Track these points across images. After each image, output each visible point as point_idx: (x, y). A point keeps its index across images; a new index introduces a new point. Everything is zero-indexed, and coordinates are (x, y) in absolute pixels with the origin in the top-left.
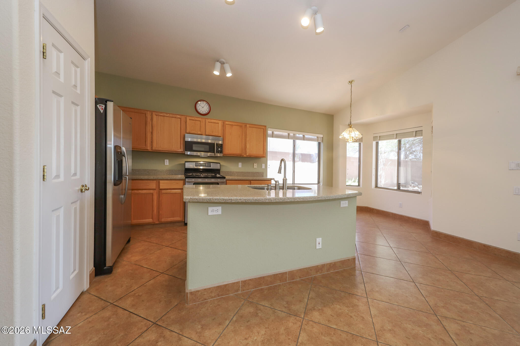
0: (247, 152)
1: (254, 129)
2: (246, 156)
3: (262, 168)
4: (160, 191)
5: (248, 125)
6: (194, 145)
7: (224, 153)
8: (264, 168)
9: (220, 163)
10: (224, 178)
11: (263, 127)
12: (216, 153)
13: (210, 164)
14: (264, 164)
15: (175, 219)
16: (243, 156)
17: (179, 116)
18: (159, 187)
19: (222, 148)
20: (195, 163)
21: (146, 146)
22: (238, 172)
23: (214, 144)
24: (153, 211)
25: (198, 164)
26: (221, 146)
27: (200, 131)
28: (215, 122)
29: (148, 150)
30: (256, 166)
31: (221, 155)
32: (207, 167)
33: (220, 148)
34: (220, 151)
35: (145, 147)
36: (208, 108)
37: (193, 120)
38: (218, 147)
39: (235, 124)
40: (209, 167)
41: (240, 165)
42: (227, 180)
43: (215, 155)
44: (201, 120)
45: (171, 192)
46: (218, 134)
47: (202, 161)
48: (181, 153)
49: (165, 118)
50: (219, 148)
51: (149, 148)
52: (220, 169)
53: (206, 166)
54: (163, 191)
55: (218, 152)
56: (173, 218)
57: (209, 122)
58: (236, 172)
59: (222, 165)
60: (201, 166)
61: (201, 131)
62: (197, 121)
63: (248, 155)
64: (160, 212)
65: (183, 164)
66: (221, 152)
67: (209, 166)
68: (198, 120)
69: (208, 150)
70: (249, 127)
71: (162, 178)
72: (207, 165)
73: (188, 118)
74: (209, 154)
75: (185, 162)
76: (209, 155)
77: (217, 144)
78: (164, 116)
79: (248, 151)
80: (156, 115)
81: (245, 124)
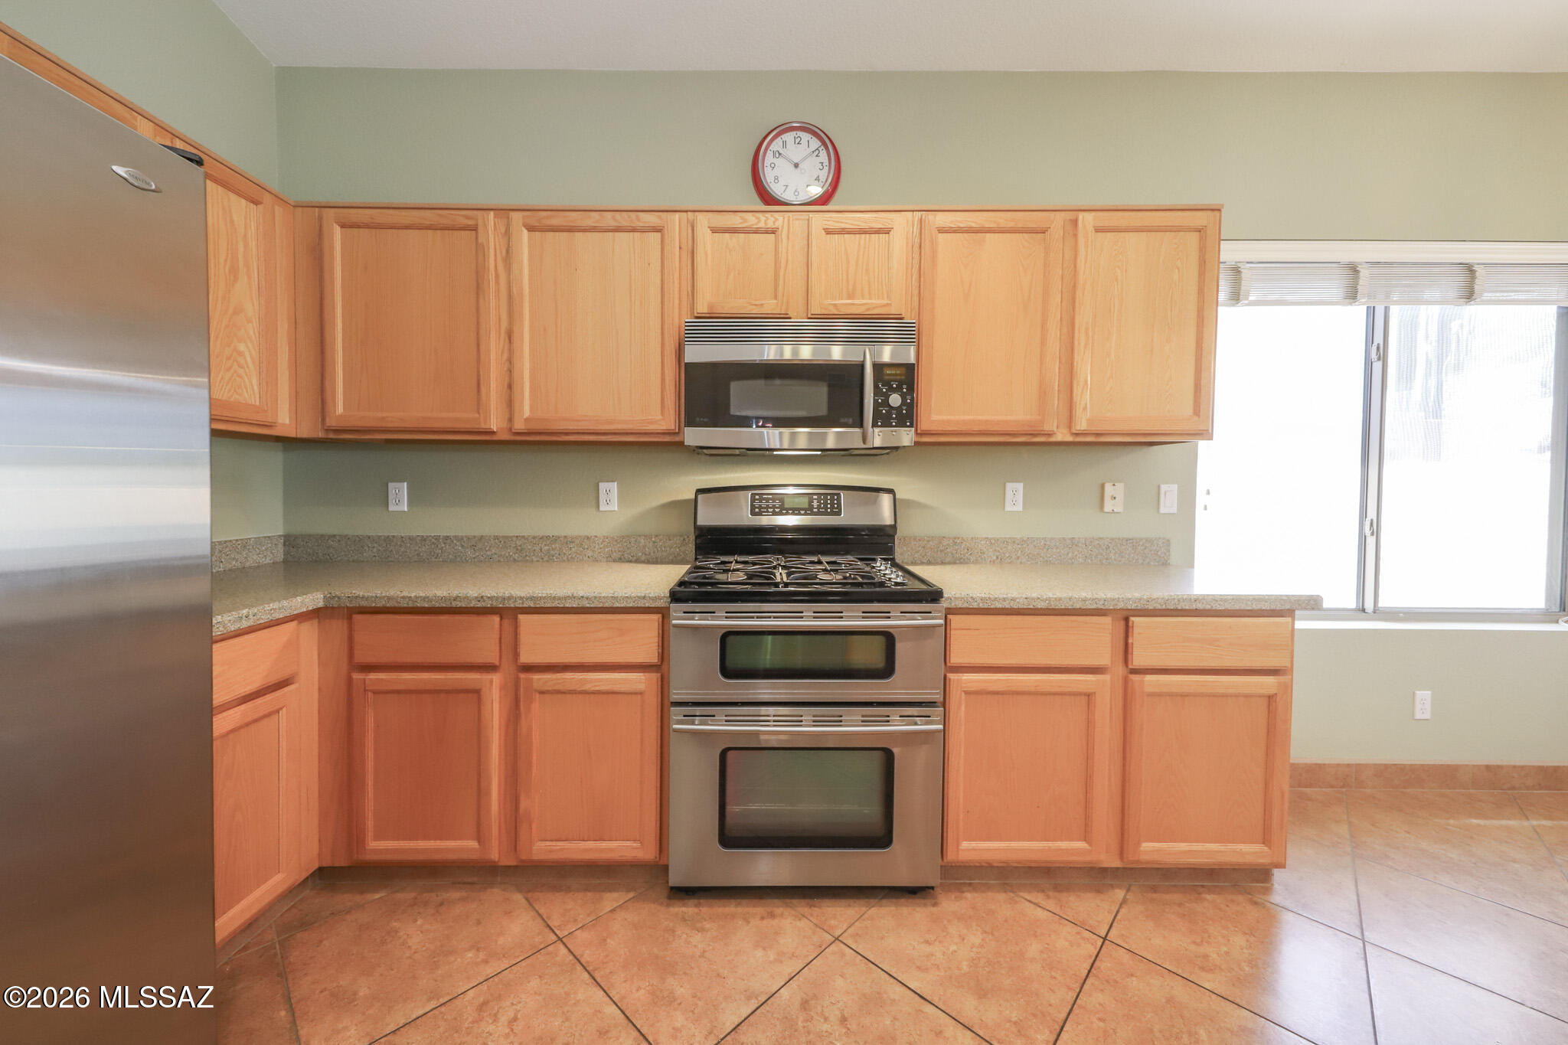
0: (1078, 412)
1: (1132, 238)
2: (1070, 439)
3: (1163, 510)
4: (522, 676)
5: (1087, 220)
6: (736, 388)
7: (924, 424)
8: (1174, 510)
9: (890, 491)
10: (934, 595)
11: (1200, 219)
12: (874, 425)
13: (832, 500)
14: (1175, 487)
15: (611, 850)
16: (1050, 435)
17: (651, 219)
18: (516, 655)
19: (911, 388)
20: (753, 495)
21: (479, 413)
22: (1005, 541)
23: (861, 366)
24: (481, 793)
25: (767, 500)
26: (906, 378)
27: (776, 298)
28: (863, 225)
29: (493, 433)
30: (1120, 497)
31: (906, 437)
32: (819, 513)
33: (898, 389)
34: (899, 409)
35: (477, 415)
36: (826, 163)
37: (733, 231)
38: (887, 384)
39: (1002, 220)
40: (833, 513)
41: (1015, 494)
42: (950, 611)
43: (864, 442)
44: (779, 224)
45: (588, 687)
46: (885, 302)
47: (790, 482)
48: (667, 439)
49: (579, 236)
50: (894, 391)
51: (495, 422)
52: (894, 527)
53: (809, 511)
54: (539, 679)
55: (883, 419)
56: (602, 839)
57: (828, 232)
58: (992, 542)
59: (903, 500)
60: (783, 510)
61: (780, 294)
62: (756, 232)
63: (1081, 425)
64: (524, 804)
65: (687, 501)
66: (906, 416)
67: (832, 507)
68: (762, 225)
69: (823, 410)
70: (1098, 230)
71: (532, 598)
72: (815, 504)
73: (703, 221)
74: (832, 437)
75: (700, 491)
76: (830, 444)
77: (878, 367)
78: (571, 230)
79: (1084, 398)
80: (531, 229)
81: (1070, 216)
